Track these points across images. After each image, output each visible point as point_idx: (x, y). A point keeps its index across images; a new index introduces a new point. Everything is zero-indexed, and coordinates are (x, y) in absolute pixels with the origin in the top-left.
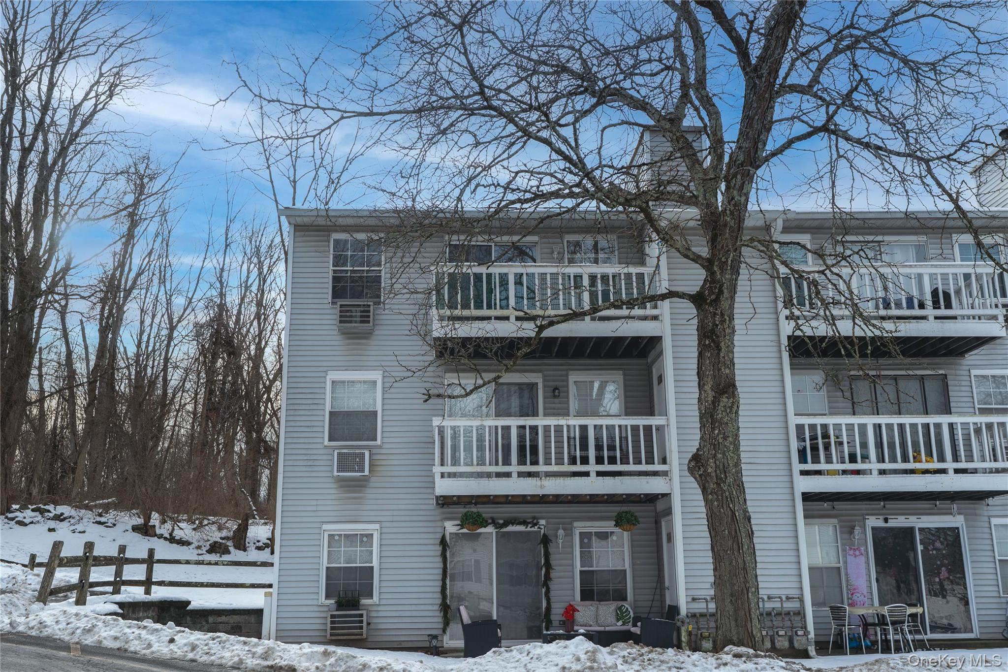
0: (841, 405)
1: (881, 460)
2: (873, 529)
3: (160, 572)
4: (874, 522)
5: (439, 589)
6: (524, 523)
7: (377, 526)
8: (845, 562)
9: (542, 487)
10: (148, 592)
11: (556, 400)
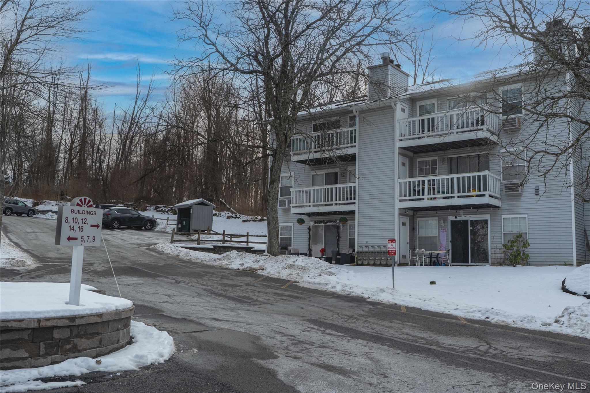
0: (443, 171)
1: (459, 192)
2: (452, 221)
3: (251, 239)
4: (452, 218)
5: (308, 244)
6: (332, 222)
7: (292, 224)
8: (439, 235)
9: (319, 210)
10: (247, 245)
11: (344, 178)
